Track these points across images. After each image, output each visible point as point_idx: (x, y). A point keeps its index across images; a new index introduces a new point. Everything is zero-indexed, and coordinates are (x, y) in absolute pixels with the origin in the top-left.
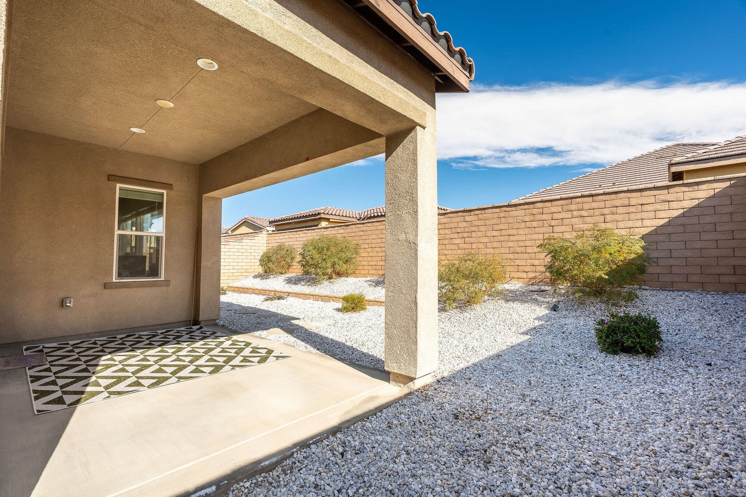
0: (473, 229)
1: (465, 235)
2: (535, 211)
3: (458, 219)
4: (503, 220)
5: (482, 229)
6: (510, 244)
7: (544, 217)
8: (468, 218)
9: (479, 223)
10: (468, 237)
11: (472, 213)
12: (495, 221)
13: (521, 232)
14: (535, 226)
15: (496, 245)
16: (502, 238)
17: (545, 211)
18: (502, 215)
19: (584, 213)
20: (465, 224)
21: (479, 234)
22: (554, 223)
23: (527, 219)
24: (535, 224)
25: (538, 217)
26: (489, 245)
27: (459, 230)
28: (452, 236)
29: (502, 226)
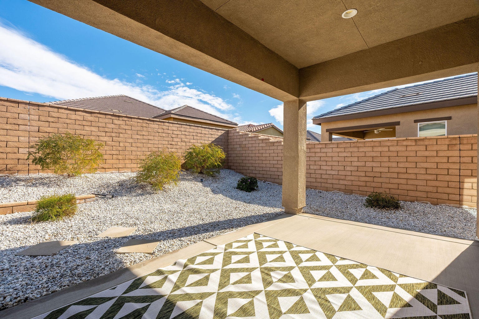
0: (121, 131)
1: (113, 135)
2: (164, 127)
3: (107, 121)
4: (145, 129)
5: (129, 132)
6: (149, 145)
7: (169, 132)
8: (116, 122)
9: (126, 127)
10: (116, 137)
11: (121, 119)
12: (139, 128)
13: (156, 138)
14: (164, 136)
15: (139, 145)
16: (144, 141)
17: (170, 128)
18: (144, 125)
19: (186, 133)
20: (113, 126)
21: (126, 136)
22: (173, 136)
23: (160, 131)
24: (164, 135)
25: (166, 131)
26: (134, 145)
27: (107, 130)
28: (99, 134)
29: (144, 133)
